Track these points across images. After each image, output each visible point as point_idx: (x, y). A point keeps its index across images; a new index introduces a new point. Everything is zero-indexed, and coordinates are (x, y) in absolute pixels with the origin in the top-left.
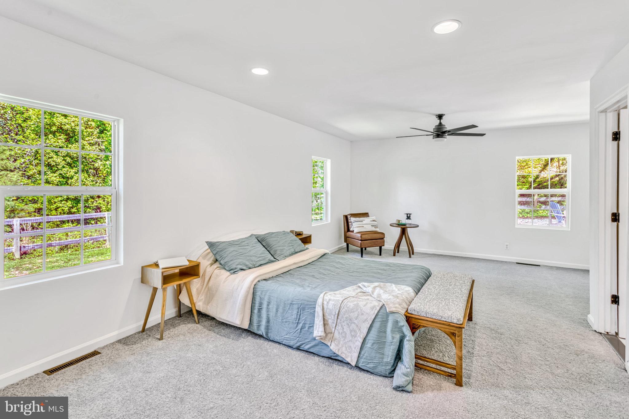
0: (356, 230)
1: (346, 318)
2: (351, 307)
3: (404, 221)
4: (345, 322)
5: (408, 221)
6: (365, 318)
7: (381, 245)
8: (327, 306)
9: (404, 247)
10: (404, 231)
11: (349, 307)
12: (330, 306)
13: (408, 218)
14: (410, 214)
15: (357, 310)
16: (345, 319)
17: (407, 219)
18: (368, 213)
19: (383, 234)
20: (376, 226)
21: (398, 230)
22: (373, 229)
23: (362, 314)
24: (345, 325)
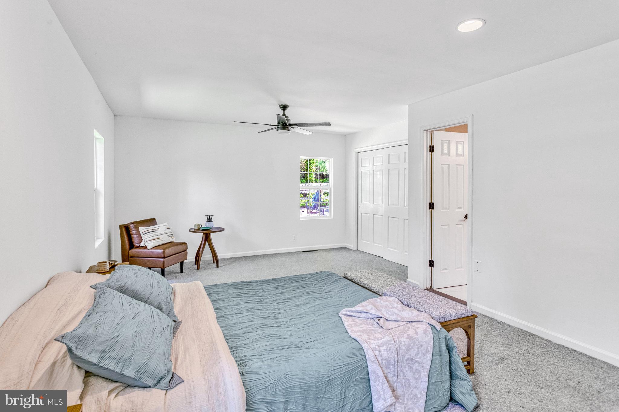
0: (150, 245)
1: (407, 360)
2: (407, 343)
3: (204, 224)
4: (407, 366)
5: (209, 225)
6: (425, 348)
7: (181, 261)
8: (381, 356)
9: (207, 255)
10: (207, 238)
11: (404, 344)
12: (385, 355)
13: (210, 220)
14: (212, 216)
15: (414, 343)
16: (405, 362)
17: (208, 222)
18: (154, 219)
19: (185, 244)
20: (171, 236)
21: (199, 237)
22: (170, 240)
23: (422, 345)
24: (407, 371)
